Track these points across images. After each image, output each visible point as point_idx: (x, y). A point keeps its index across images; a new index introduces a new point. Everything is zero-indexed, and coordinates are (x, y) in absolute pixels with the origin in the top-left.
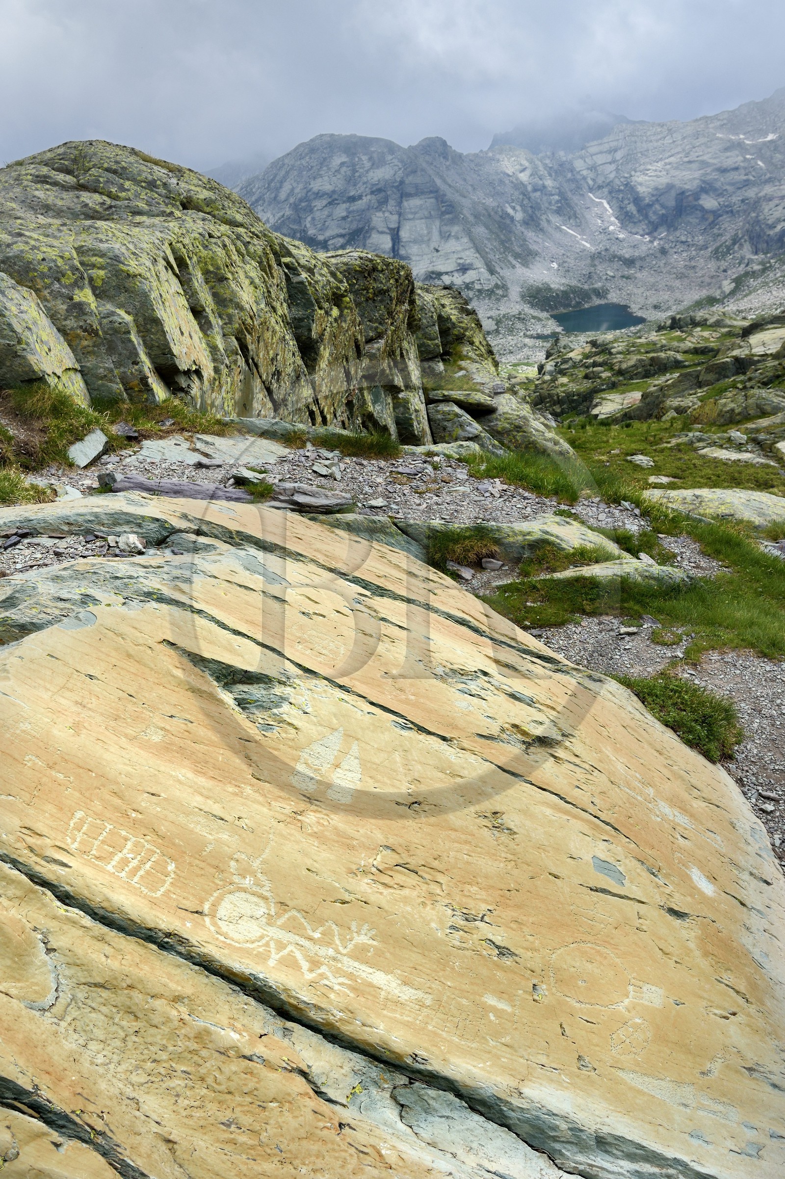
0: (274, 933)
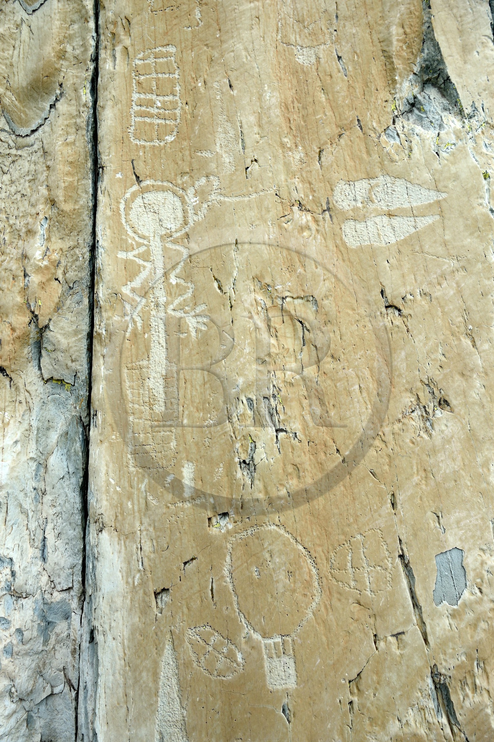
0: (156, 247)
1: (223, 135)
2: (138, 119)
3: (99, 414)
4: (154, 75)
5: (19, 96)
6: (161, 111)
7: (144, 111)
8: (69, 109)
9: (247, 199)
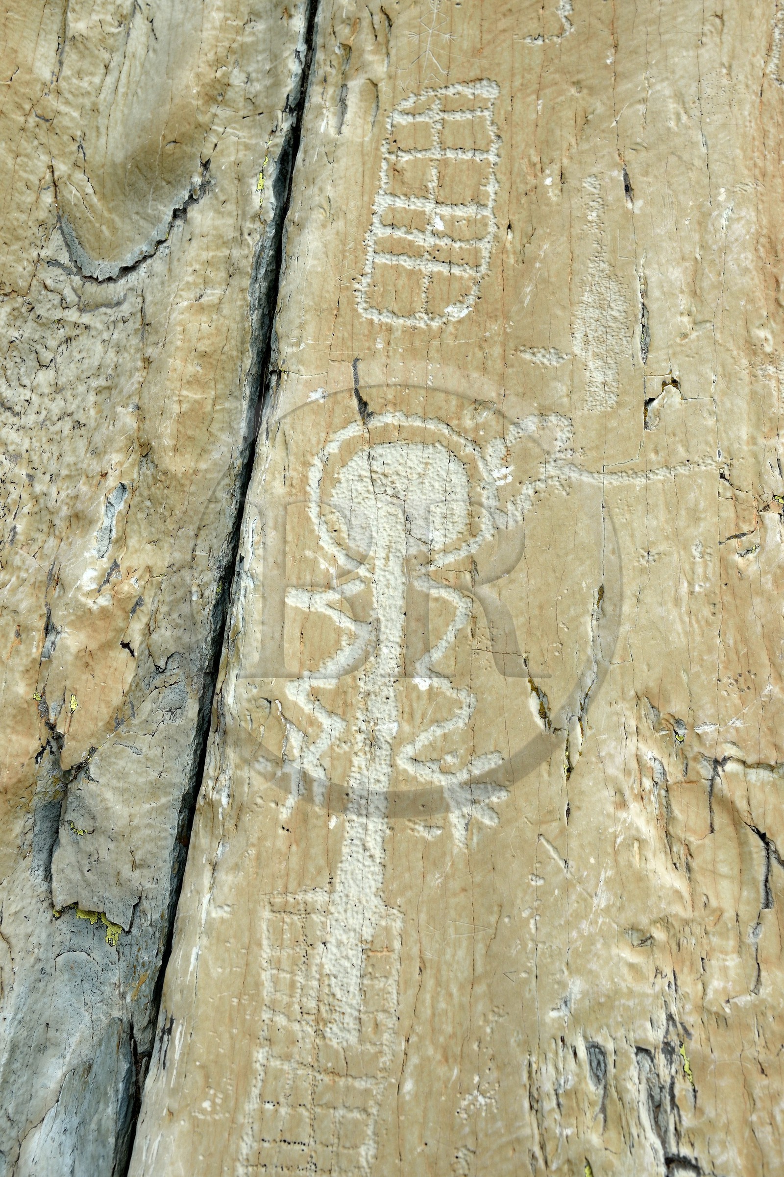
1: (595, 313)
2: (383, 260)
3: (178, 1031)
4: (436, 154)
5: (103, 185)
6: (443, 243)
7: (400, 240)
8: (219, 222)
9: (639, 482)
